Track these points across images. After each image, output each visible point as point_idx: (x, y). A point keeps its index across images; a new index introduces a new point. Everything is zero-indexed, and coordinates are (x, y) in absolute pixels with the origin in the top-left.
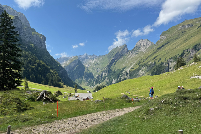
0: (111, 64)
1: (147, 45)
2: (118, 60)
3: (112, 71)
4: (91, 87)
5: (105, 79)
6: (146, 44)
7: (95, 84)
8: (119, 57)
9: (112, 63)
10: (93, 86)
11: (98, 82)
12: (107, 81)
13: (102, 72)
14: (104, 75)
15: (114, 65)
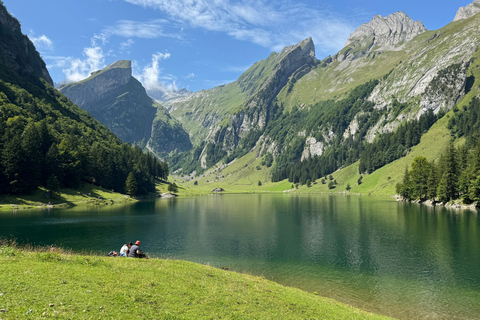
0: (275, 89)
1: (405, 33)
2: (299, 77)
3: (284, 112)
4: (186, 177)
5: (254, 145)
6: (400, 28)
7: (204, 166)
8: (303, 68)
9: (278, 85)
10: (194, 173)
11: (220, 158)
12: (269, 150)
13: (238, 116)
14: (246, 127)
15: (290, 90)
